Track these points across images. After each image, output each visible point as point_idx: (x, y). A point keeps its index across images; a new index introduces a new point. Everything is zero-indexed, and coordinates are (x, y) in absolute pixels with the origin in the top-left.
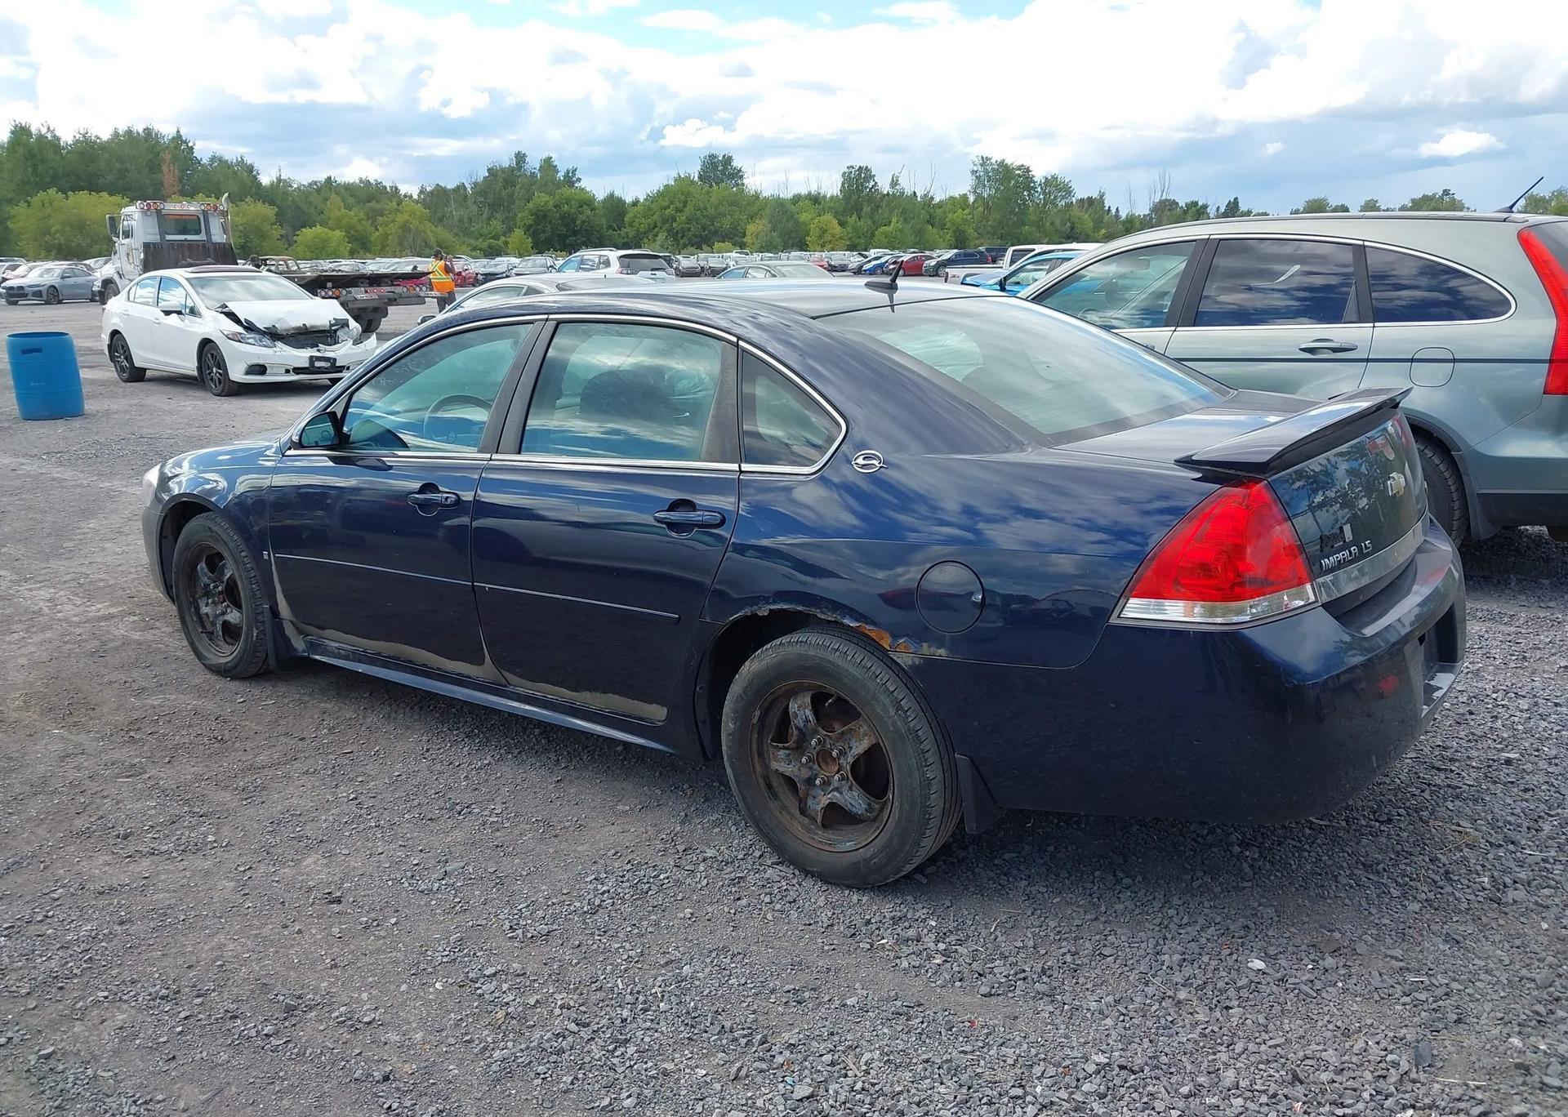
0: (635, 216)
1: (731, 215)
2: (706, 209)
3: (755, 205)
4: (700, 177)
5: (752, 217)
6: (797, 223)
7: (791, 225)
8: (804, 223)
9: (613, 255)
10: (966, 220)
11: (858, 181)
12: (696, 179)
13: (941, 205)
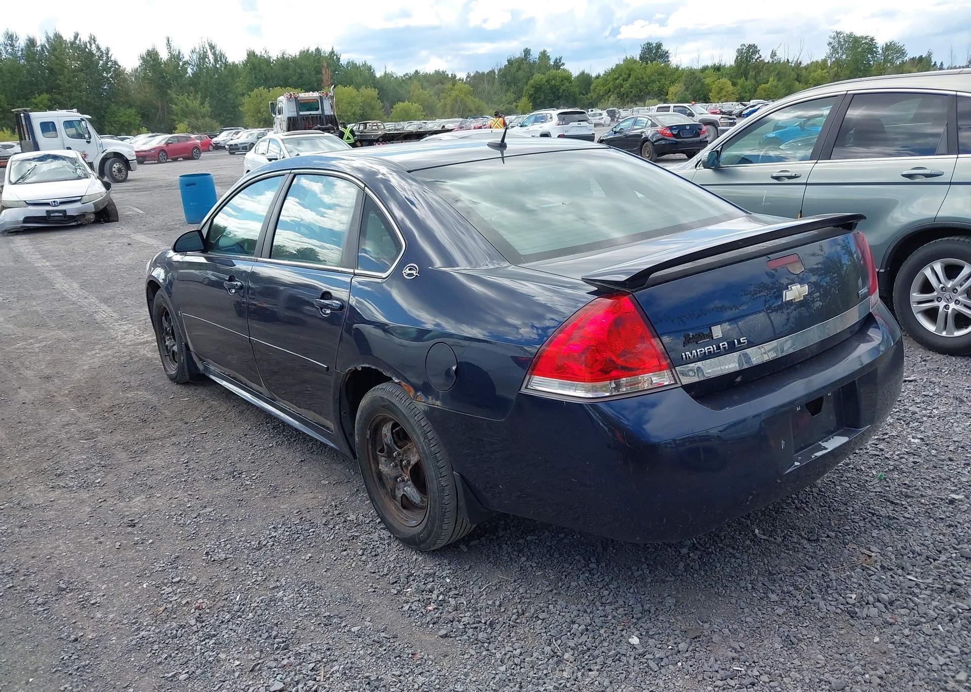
0: (597, 85)
1: (659, 82)
2: (643, 78)
3: (676, 74)
4: (641, 58)
5: (673, 83)
6: (703, 84)
7: (698, 86)
8: (708, 85)
9: (554, 113)
10: (824, 77)
11: (747, 55)
12: (638, 59)
13: (806, 68)
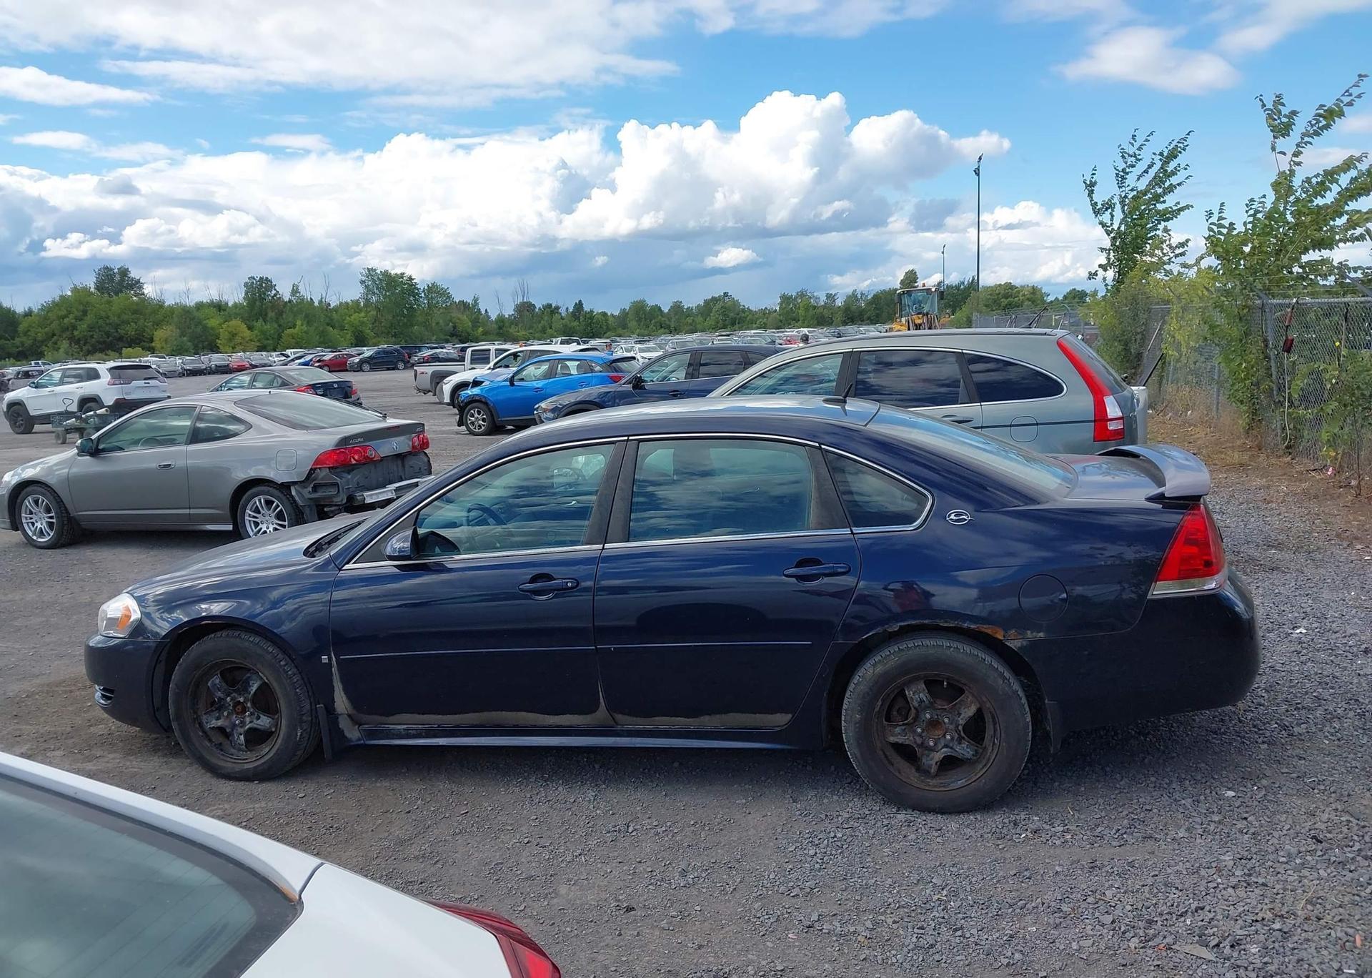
0: (30, 326)
1: (136, 323)
2: (108, 317)
3: (157, 312)
4: (97, 288)
5: (158, 324)
6: (205, 328)
7: (199, 330)
8: (212, 328)
10: (363, 322)
11: (259, 291)
12: (92, 290)
13: (336, 310)
